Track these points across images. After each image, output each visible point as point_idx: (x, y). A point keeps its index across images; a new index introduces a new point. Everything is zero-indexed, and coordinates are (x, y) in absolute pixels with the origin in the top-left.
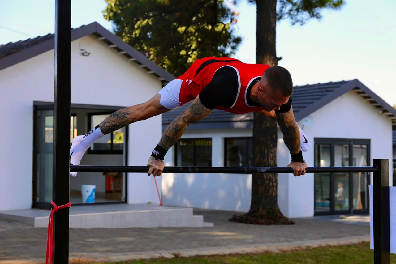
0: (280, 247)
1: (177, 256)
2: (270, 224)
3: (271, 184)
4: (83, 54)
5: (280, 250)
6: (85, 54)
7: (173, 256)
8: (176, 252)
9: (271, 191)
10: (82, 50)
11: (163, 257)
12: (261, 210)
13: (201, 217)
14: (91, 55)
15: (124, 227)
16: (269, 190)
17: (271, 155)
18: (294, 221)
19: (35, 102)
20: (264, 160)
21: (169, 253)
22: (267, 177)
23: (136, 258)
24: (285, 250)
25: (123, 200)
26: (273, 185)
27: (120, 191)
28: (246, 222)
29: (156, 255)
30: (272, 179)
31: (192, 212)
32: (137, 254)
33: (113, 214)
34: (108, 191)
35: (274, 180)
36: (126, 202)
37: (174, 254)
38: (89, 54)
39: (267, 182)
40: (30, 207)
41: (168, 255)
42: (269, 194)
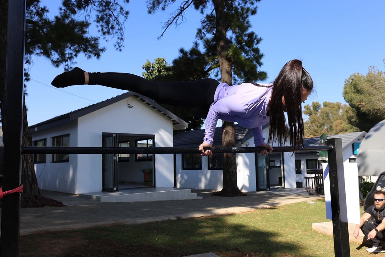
0: (241, 210)
1: (179, 219)
2: (234, 196)
3: (233, 174)
4: (129, 107)
5: (241, 211)
6: (130, 107)
7: (176, 219)
8: (178, 216)
9: (233, 178)
10: (128, 105)
11: (170, 219)
12: (228, 188)
13: (196, 194)
14: (133, 107)
15: (152, 201)
16: (232, 177)
17: (233, 159)
18: (246, 194)
19: (103, 133)
20: (229, 161)
21: (174, 217)
22: (231, 171)
23: (153, 221)
24: (243, 211)
25: (153, 185)
26: (234, 175)
27: (152, 181)
28: (220, 196)
29: (166, 218)
30: (234, 172)
31: (190, 191)
32: (154, 218)
33: (146, 193)
34: (146, 181)
35: (235, 172)
36: (155, 186)
37: (177, 217)
38: (133, 106)
39: (231, 173)
40: (101, 191)
41: (173, 218)
42: (232, 180)
